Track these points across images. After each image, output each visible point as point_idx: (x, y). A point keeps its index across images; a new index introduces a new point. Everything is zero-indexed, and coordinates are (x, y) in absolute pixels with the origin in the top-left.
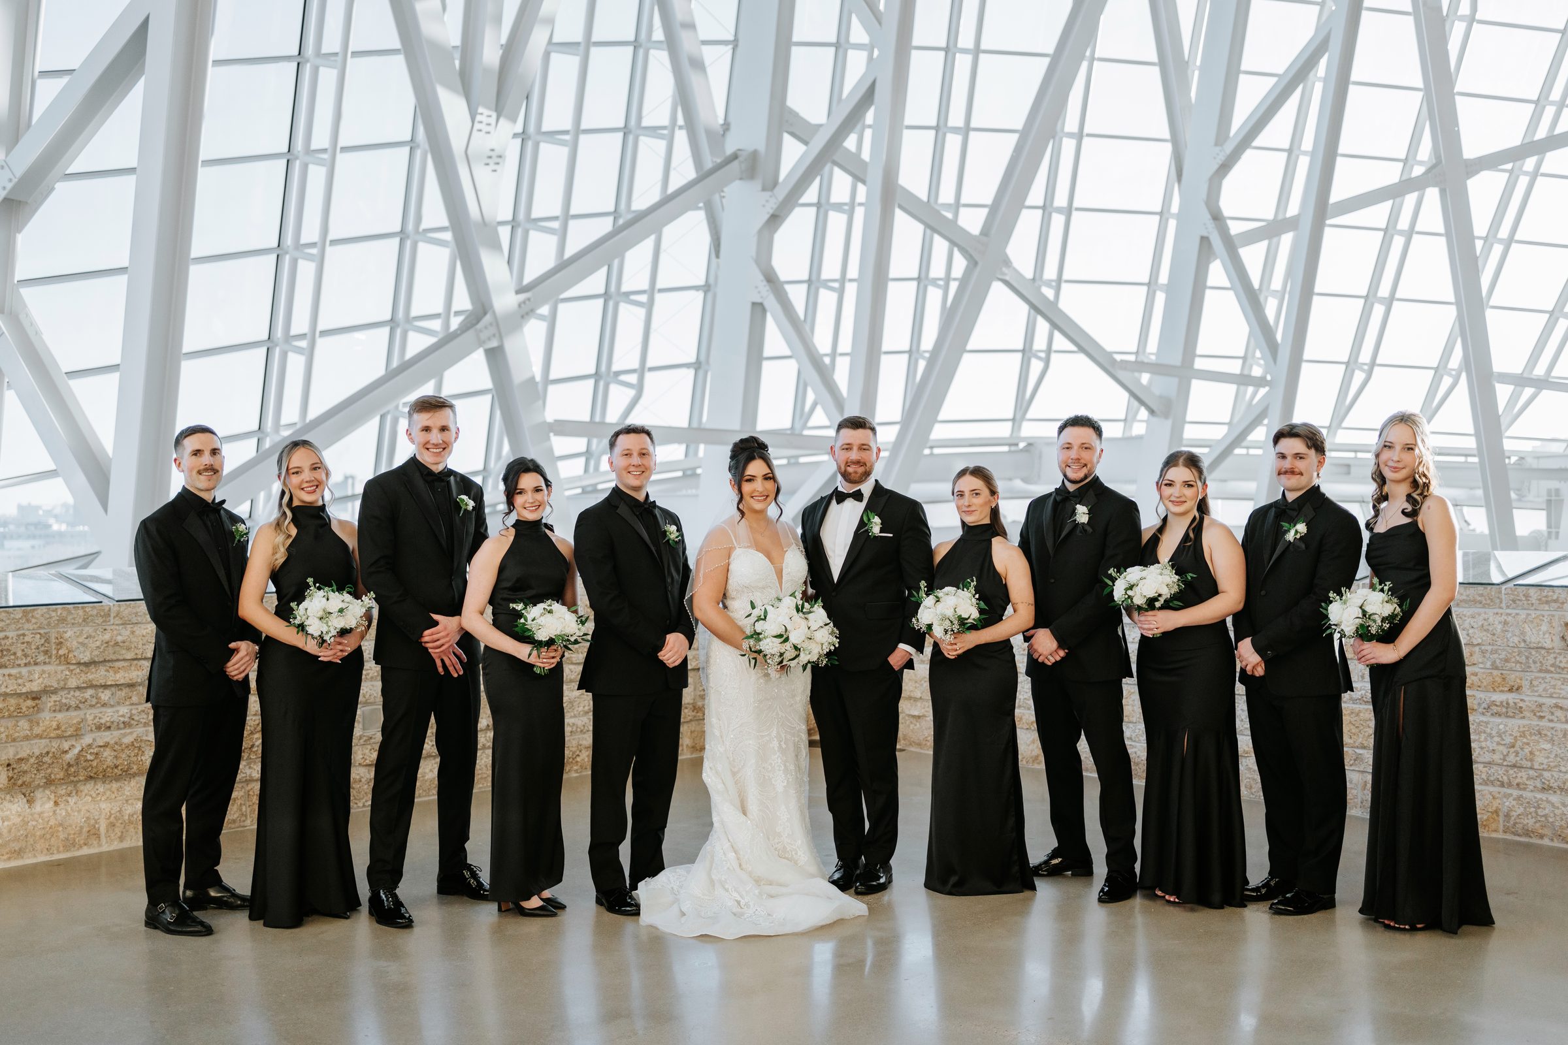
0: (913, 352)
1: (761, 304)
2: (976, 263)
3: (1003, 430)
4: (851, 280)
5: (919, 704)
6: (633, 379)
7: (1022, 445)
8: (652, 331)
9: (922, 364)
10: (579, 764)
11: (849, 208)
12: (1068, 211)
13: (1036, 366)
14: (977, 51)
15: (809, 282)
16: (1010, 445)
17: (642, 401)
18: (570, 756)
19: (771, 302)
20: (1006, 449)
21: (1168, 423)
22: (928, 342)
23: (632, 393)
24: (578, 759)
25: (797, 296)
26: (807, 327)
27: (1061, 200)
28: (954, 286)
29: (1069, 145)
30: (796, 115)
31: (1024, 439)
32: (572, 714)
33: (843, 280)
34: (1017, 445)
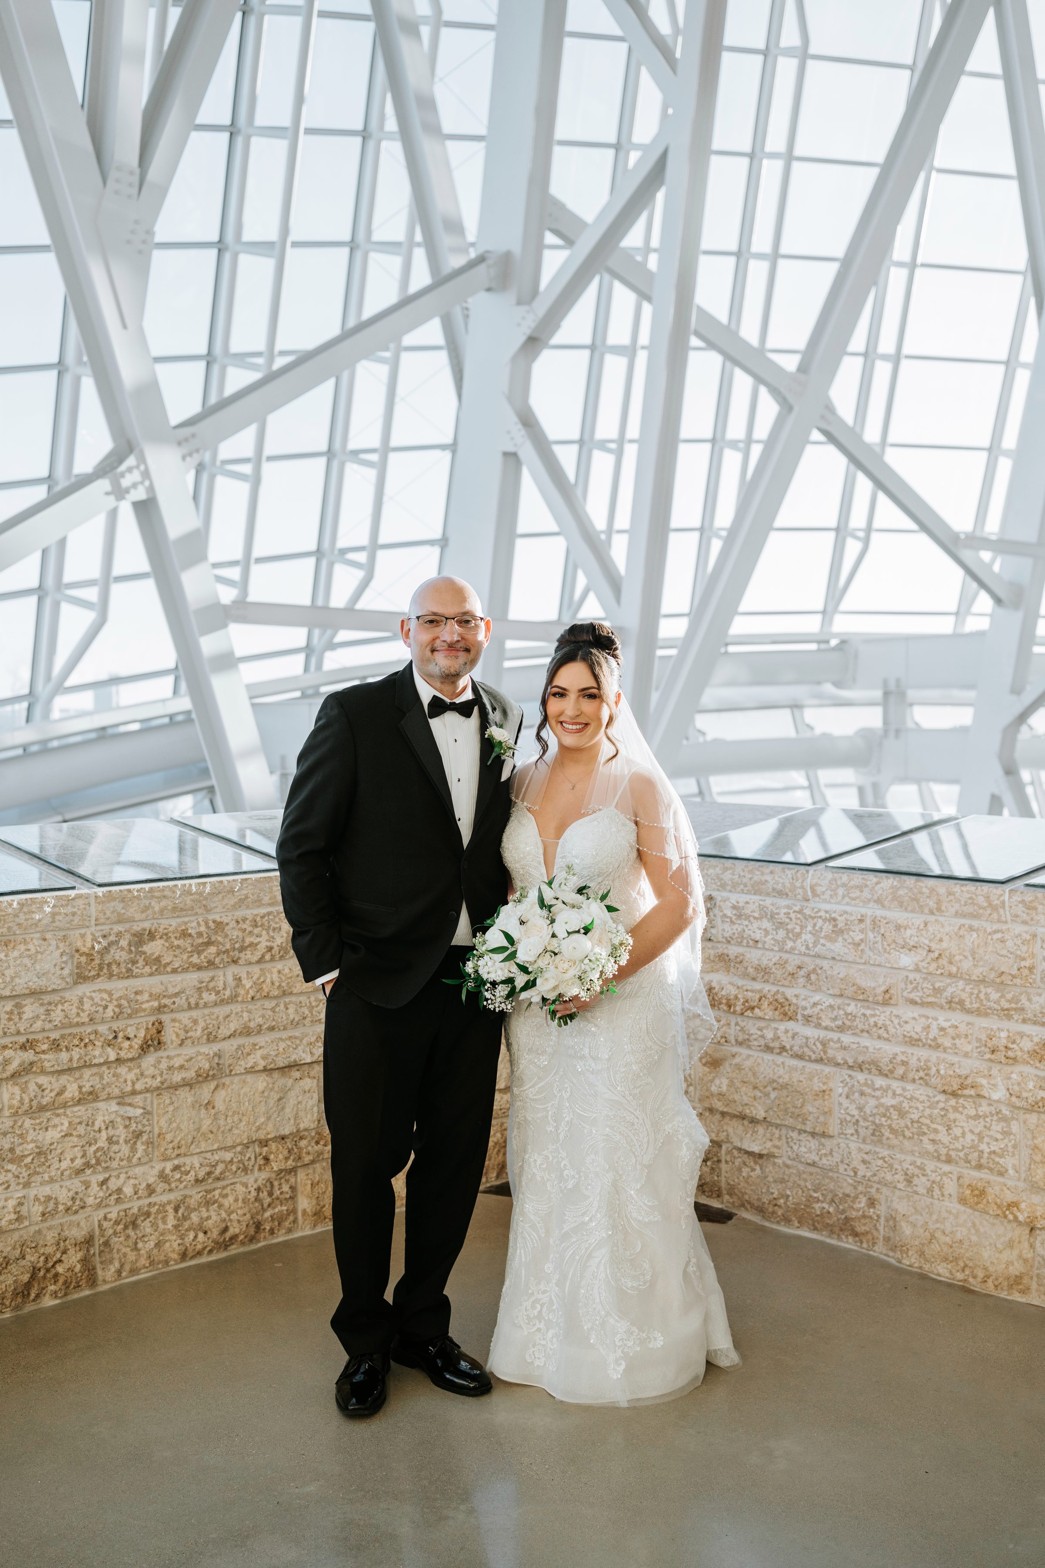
0: (705, 530)
1: (514, 455)
2: (790, 408)
3: (812, 625)
4: (631, 441)
5: (761, 1130)
6: (361, 557)
7: (834, 642)
8: (385, 499)
9: (716, 546)
10: (61, 1280)
11: (630, 351)
12: (896, 359)
13: (853, 547)
14: (789, 157)
15: (581, 442)
16: (819, 642)
17: (373, 584)
18: (41, 1264)
19: (527, 452)
20: (813, 647)
21: (1019, 616)
22: (724, 517)
23: (360, 574)
24: (60, 1269)
25: (567, 457)
26: (579, 492)
27: (887, 345)
28: (756, 451)
29: (896, 278)
30: (560, 206)
31: (836, 635)
32: (46, 1177)
33: (621, 440)
34: (828, 642)
